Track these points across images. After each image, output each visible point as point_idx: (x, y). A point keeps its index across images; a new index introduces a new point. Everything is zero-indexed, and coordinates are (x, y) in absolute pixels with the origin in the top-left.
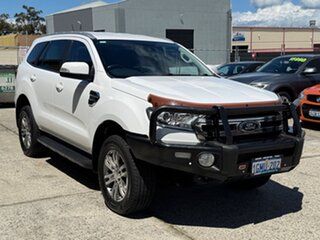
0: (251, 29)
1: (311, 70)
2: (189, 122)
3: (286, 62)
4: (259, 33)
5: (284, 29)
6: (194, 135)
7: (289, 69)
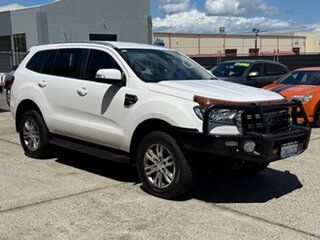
0: (170, 35)
1: (254, 74)
2: (231, 117)
3: (232, 67)
4: (177, 39)
5: (199, 36)
6: (235, 128)
7: (231, 73)
